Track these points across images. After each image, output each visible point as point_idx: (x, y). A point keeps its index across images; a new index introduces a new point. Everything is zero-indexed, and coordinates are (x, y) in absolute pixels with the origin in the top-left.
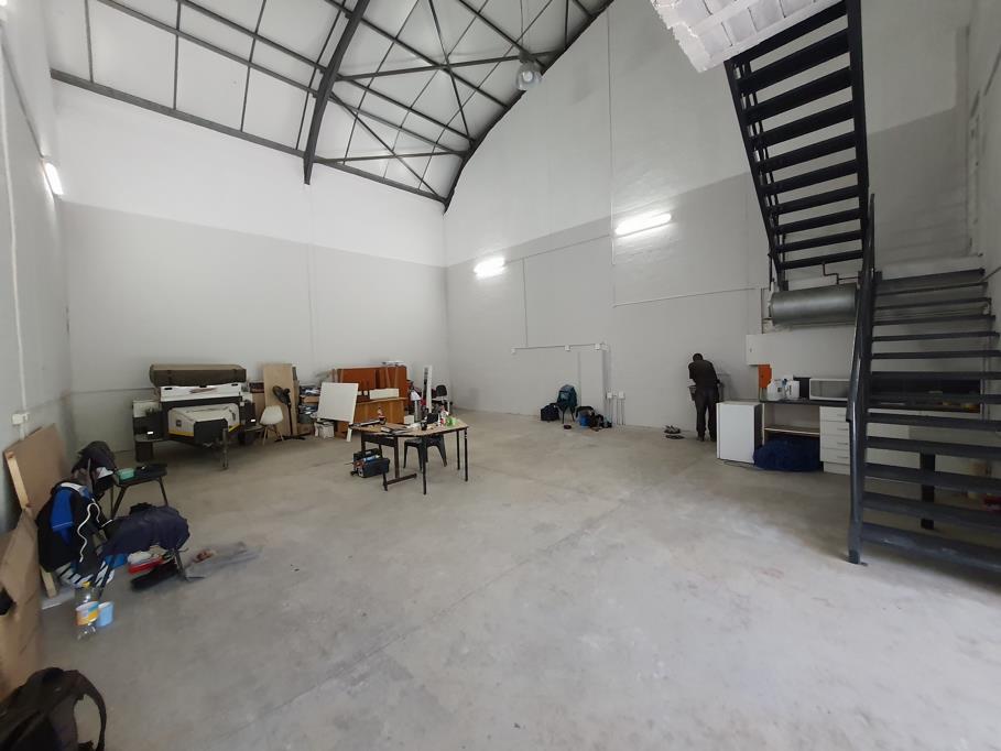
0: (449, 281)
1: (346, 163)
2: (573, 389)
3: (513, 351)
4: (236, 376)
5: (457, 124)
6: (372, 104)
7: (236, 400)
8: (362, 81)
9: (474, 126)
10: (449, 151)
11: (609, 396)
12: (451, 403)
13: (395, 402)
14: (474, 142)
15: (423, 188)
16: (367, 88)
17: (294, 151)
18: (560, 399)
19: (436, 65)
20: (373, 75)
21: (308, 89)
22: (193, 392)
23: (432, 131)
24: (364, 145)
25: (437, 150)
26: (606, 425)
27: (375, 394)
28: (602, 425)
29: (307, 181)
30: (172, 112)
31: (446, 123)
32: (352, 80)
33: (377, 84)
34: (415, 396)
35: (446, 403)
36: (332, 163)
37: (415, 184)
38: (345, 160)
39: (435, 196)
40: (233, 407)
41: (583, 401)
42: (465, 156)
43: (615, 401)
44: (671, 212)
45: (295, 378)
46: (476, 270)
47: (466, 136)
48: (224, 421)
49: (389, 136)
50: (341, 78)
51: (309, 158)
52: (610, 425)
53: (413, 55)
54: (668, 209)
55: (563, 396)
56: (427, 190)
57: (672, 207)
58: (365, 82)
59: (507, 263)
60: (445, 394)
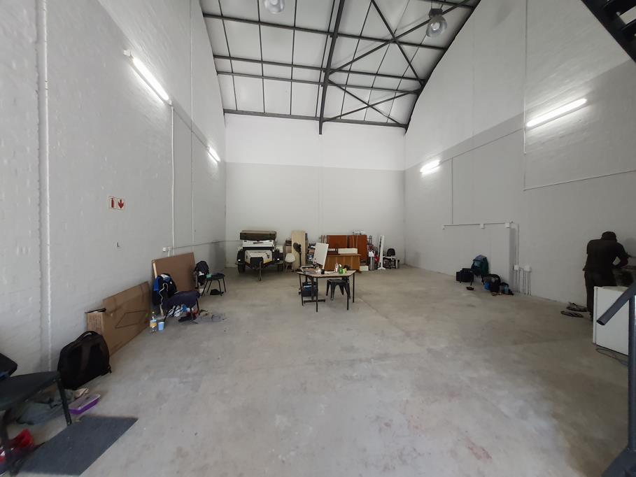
0: (405, 179)
1: (342, 118)
2: (485, 259)
3: (443, 227)
4: (272, 236)
5: (410, 73)
6: (354, 79)
7: (270, 248)
8: (345, 68)
9: (421, 70)
10: (405, 93)
11: (516, 268)
12: (399, 261)
13: (354, 256)
14: (423, 82)
15: (390, 121)
16: (350, 71)
17: (314, 118)
18: (473, 266)
19: (387, 42)
20: (351, 63)
21: (319, 83)
22: (254, 243)
23: (393, 83)
24: (352, 104)
25: (398, 94)
26: (507, 292)
27: (342, 251)
28: (503, 292)
29: (320, 133)
30: (264, 114)
31: (401, 76)
32: (340, 70)
33: (355, 67)
34: (371, 254)
35: (395, 261)
36: (334, 119)
37: (385, 120)
38: (340, 116)
39: (397, 124)
40: (269, 252)
41: (493, 270)
42: (417, 93)
43: (522, 272)
44: (587, 96)
45: (306, 239)
46: (421, 171)
47: (417, 79)
48: (261, 259)
49: (366, 95)
50: (334, 71)
51: (322, 120)
52: (510, 293)
53: (372, 42)
54: (584, 93)
55: (476, 264)
56: (392, 122)
57: (588, 90)
58: (347, 68)
59: (441, 163)
60: (394, 254)
